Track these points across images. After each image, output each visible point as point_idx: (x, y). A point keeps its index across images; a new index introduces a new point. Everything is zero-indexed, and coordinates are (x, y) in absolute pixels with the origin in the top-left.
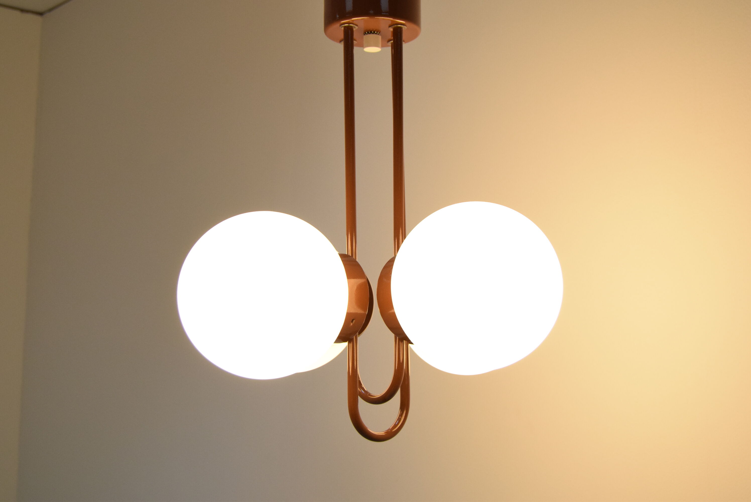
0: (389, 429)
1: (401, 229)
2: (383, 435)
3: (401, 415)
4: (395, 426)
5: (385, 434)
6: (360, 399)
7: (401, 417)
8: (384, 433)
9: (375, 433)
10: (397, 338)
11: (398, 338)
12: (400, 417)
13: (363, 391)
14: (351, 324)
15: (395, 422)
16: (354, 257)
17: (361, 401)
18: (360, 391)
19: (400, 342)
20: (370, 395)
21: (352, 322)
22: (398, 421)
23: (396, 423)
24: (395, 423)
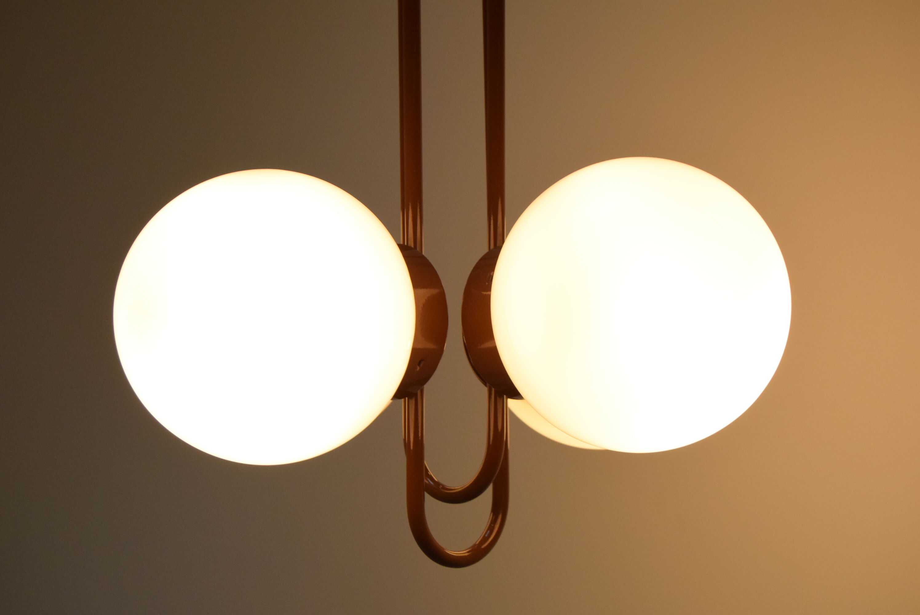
0: (475, 545)
1: (500, 200)
2: (465, 556)
3: (493, 522)
4: (485, 539)
5: (468, 555)
6: (427, 497)
7: (494, 526)
8: (468, 552)
9: (452, 554)
10: (493, 390)
11: (495, 391)
12: (492, 525)
13: (432, 483)
14: (417, 369)
15: (484, 533)
16: (418, 249)
17: (429, 500)
18: (427, 482)
19: (498, 398)
20: (444, 488)
21: (419, 364)
22: (489, 532)
23: (486, 535)
24: (483, 535)
